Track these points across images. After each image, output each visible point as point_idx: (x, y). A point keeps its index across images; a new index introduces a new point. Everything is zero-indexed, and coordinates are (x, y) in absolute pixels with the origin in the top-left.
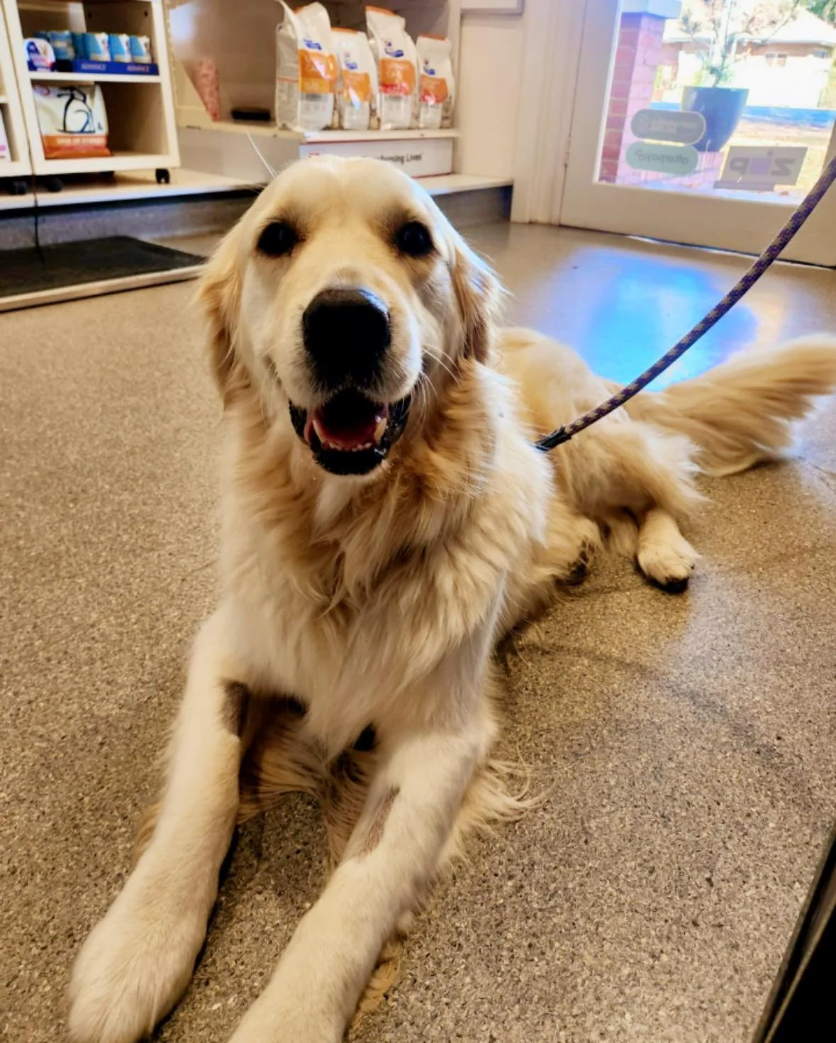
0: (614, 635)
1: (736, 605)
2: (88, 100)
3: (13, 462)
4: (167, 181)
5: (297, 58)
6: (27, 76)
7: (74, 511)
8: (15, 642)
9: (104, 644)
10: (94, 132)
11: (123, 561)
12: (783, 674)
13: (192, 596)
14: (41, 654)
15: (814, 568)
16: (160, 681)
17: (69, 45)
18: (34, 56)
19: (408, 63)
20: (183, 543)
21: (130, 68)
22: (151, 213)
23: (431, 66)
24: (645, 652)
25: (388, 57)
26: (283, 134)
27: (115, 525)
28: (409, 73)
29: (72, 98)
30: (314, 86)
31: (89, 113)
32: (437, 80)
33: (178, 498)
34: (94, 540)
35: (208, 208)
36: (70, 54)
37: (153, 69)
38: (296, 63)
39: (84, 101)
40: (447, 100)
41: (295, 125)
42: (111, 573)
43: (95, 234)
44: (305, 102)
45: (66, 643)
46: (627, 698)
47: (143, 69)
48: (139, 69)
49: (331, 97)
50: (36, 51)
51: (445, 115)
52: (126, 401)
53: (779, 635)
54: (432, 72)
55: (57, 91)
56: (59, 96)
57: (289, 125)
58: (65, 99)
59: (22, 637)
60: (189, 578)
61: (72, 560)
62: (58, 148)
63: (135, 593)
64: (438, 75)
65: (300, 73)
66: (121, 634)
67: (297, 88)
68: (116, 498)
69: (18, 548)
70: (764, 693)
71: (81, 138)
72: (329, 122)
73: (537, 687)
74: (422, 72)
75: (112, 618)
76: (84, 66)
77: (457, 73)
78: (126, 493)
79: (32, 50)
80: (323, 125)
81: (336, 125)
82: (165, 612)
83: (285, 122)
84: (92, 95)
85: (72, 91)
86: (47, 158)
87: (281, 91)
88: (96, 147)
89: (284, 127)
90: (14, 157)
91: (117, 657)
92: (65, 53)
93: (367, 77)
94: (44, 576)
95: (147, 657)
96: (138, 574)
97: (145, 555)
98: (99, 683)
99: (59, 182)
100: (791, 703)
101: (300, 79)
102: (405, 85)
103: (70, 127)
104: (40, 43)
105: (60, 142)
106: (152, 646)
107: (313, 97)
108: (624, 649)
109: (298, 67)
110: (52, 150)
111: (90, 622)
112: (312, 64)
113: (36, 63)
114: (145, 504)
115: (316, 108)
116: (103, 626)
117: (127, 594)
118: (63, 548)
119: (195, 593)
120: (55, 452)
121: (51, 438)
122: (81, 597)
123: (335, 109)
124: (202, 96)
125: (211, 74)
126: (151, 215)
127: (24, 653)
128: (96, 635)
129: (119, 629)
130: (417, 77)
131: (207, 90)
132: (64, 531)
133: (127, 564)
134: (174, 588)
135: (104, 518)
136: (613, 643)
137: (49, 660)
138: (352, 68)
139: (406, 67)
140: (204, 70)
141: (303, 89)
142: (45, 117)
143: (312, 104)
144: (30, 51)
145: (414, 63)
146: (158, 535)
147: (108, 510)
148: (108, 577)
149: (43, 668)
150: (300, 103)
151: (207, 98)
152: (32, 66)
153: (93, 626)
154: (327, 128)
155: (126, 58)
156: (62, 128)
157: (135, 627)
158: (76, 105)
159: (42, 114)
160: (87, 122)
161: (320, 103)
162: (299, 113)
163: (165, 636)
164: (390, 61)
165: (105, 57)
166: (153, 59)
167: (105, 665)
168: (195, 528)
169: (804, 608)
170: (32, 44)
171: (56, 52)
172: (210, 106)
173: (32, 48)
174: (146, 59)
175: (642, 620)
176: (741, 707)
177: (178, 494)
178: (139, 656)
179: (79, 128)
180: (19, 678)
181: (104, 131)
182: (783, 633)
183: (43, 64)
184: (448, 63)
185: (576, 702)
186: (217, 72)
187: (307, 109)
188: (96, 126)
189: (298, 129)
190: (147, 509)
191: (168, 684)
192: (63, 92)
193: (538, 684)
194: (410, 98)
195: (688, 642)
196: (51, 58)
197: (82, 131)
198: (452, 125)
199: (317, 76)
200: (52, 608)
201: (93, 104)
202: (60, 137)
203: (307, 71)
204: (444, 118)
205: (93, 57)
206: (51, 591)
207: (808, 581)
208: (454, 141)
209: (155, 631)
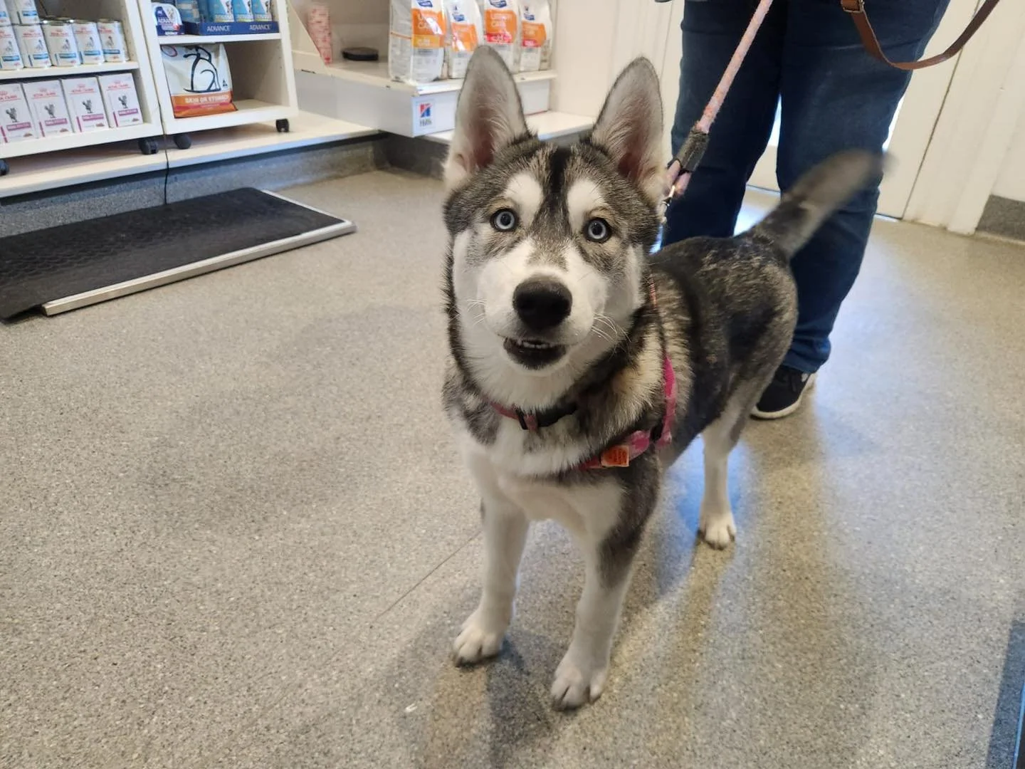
0: (754, 683)
1: (854, 642)
2: (213, 60)
3: (194, 484)
4: (287, 130)
5: (411, 16)
6: (156, 41)
7: (260, 545)
8: (234, 708)
9: (314, 707)
10: (220, 90)
11: (314, 605)
12: (900, 722)
13: (382, 647)
14: (259, 722)
15: (916, 597)
16: (370, 751)
17: (194, 7)
18: (162, 21)
19: (511, 13)
20: (364, 581)
21: (252, 28)
22: (274, 165)
23: (531, 12)
24: (783, 702)
25: (493, 8)
26: (395, 86)
27: (299, 561)
28: (512, 23)
29: (199, 58)
30: (426, 42)
31: (215, 72)
32: (537, 25)
33: (351, 524)
34: (285, 580)
35: (326, 156)
36: (195, 16)
37: (274, 27)
38: (409, 20)
39: (210, 61)
40: (546, 44)
41: (408, 78)
42: (305, 620)
43: (223, 188)
44: (418, 57)
45: (281, 707)
46: (773, 756)
47: (263, 27)
48: (260, 27)
49: (441, 51)
50: (164, 16)
51: (544, 58)
52: (285, 403)
53: (893, 678)
54: (532, 18)
55: (184, 52)
56: (186, 56)
57: (402, 78)
58: (192, 59)
59: (240, 703)
60: (376, 625)
61: (269, 606)
62: (186, 108)
63: (331, 645)
64: (538, 21)
65: (412, 30)
66: (326, 694)
67: (410, 43)
68: (296, 526)
69: (218, 593)
70: (887, 745)
71: (207, 96)
72: (439, 74)
73: (696, 747)
74: (523, 19)
75: (315, 676)
76: (209, 29)
77: (554, 18)
78: (303, 520)
79: (160, 15)
80: (434, 77)
81: (445, 75)
82: (361, 667)
83: (398, 75)
84: (217, 55)
85: (197, 52)
86: (176, 117)
87: (394, 46)
88: (222, 104)
89: (397, 80)
90: (145, 119)
91: (328, 723)
92: (191, 15)
93: (473, 27)
94: (246, 626)
95: (354, 722)
96: (330, 621)
97: (333, 597)
98: (317, 755)
99: (189, 138)
100: (909, 756)
101: (413, 36)
102: (508, 33)
103: (198, 87)
104: (167, 8)
105: (188, 101)
106: (356, 709)
107: (424, 52)
108: (764, 699)
109: (410, 24)
110: (181, 110)
111: (297, 682)
112: (424, 21)
113: (164, 28)
114: (323, 534)
115: (428, 62)
116: (309, 686)
117: (325, 646)
118: (257, 591)
119: (384, 642)
120: (230, 470)
121: (224, 452)
122: (284, 651)
123: (444, 61)
124: (315, 42)
125: (324, 20)
126: (274, 166)
127: (245, 722)
128: (305, 696)
129: (324, 690)
130: (519, 24)
131: (320, 36)
132: (256, 570)
133: (318, 608)
134: (363, 637)
135: (289, 552)
136: (754, 692)
137: (268, 728)
138: (461, 20)
139: (509, 16)
140: (317, 17)
141: (416, 45)
142: (174, 79)
143: (423, 58)
144: (158, 16)
145: (516, 12)
146: (340, 573)
147: (290, 542)
148: (304, 626)
149: (265, 739)
150: (412, 57)
151: (321, 44)
152: (161, 31)
153: (300, 686)
154: (437, 80)
155: (248, 18)
156: (190, 89)
157: (338, 685)
158: (203, 64)
159: (170, 75)
160: (213, 81)
161: (431, 58)
162: (411, 68)
163: (366, 696)
164: (494, 12)
165: (229, 18)
166: (273, 17)
167: (319, 733)
168: (372, 562)
169: (911, 645)
170: (160, 8)
171: (182, 13)
172: (322, 51)
173: (160, 12)
174: (266, 18)
175: (777, 664)
176: (868, 763)
177: (350, 520)
178: (347, 721)
179: (206, 88)
180: (245, 751)
181: (229, 87)
182: (896, 675)
183: (171, 28)
184: (546, 8)
185: (731, 763)
186: (329, 18)
187: (419, 63)
188: (221, 84)
189: (411, 82)
190: (325, 539)
191: (377, 753)
192: (189, 52)
193: (696, 743)
194: (512, 46)
195: (818, 688)
196: (177, 21)
197: (209, 90)
198: (550, 67)
199: (429, 32)
200: (260, 665)
201: (218, 62)
202: (188, 97)
203: (419, 28)
204: (543, 61)
205: (218, 18)
206: (256, 644)
207: (912, 613)
208: (551, 83)
209: (355, 690)
